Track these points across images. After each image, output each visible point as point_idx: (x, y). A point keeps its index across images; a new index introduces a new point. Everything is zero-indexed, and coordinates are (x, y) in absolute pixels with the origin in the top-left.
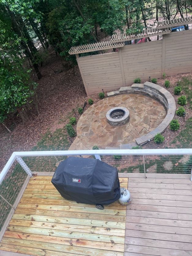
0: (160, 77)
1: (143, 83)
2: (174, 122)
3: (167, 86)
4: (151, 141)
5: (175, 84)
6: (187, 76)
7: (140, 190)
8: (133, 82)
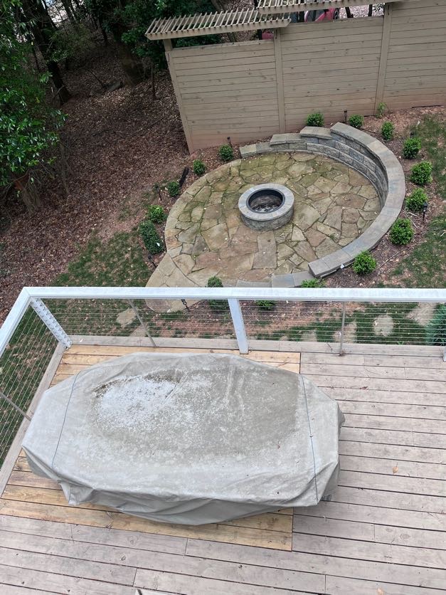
0: (370, 112)
1: (329, 126)
2: (400, 225)
3: (385, 136)
4: (345, 267)
5: (405, 132)
6: (433, 113)
8: (306, 121)
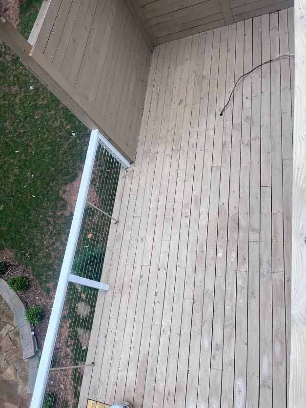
2: (13, 284)
4: (34, 330)
7: (112, 380)
